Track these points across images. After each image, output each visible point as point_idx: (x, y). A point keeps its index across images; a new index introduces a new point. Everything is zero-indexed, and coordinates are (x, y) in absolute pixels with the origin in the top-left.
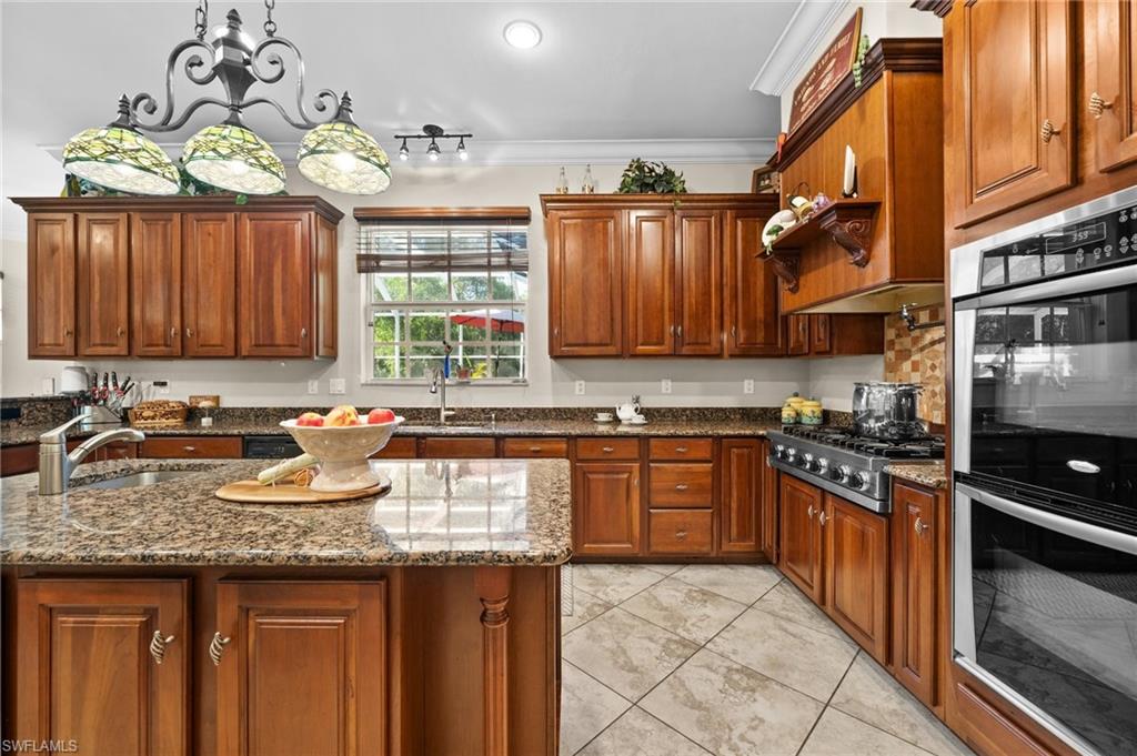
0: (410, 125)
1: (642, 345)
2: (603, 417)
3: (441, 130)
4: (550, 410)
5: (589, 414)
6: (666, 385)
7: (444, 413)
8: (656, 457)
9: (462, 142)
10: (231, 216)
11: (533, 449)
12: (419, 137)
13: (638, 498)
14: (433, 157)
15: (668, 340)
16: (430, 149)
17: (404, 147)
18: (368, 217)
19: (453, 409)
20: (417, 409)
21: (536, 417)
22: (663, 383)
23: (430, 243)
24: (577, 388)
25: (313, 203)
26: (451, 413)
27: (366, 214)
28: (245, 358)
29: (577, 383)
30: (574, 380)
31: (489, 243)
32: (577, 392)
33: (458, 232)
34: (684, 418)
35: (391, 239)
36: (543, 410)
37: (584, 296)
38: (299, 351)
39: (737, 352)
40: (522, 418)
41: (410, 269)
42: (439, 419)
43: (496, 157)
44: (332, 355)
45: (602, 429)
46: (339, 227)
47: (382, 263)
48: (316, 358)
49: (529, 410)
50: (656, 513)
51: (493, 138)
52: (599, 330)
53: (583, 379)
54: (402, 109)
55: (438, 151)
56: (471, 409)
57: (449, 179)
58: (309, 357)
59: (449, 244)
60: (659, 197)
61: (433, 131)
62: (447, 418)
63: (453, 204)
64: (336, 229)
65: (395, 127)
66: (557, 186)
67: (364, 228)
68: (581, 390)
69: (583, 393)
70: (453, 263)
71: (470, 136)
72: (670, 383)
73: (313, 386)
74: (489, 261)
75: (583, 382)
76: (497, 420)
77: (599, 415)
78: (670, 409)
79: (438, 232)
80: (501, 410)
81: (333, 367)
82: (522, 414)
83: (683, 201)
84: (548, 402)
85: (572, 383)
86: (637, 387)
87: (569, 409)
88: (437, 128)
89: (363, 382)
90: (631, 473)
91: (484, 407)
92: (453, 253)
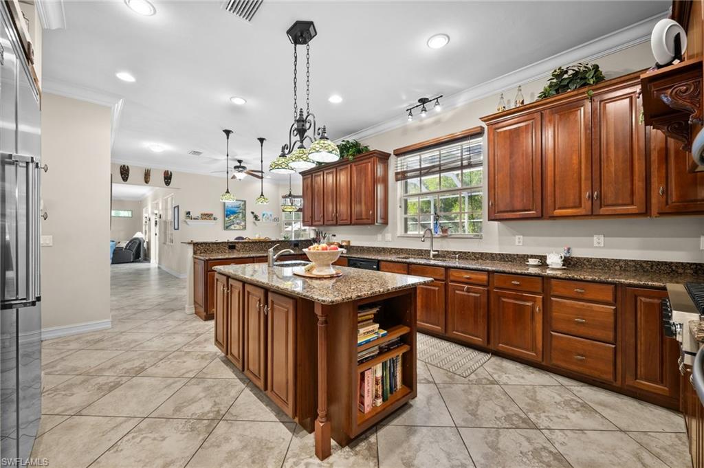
0: (412, 102)
1: (560, 208)
2: (532, 262)
3: (427, 99)
4: (496, 254)
5: (523, 259)
6: (598, 240)
7: (432, 253)
8: (556, 293)
9: (437, 101)
10: (349, 165)
11: (466, 276)
12: (417, 106)
13: (541, 321)
14: (424, 115)
15: (587, 204)
16: (422, 111)
17: (411, 114)
18: (400, 153)
19: (438, 251)
20: (421, 250)
21: (487, 259)
22: (595, 238)
23: (432, 159)
24: (517, 241)
25: (374, 153)
26: (437, 253)
27: (399, 152)
28: (354, 225)
29: (517, 237)
30: (515, 236)
31: (462, 153)
32: (517, 244)
33: (444, 150)
34: (618, 268)
35: (412, 162)
36: (492, 254)
37: (511, 177)
38: (370, 221)
39: (667, 210)
40: (478, 259)
41: (420, 175)
42: (429, 256)
43: (461, 101)
44: (385, 223)
45: (532, 271)
46: (389, 161)
47: (409, 174)
48: (376, 224)
49: (482, 254)
50: (555, 336)
51: (456, 92)
52: (523, 200)
53: (521, 235)
54: (404, 97)
55: (426, 111)
56: (448, 251)
57: (437, 122)
58: (373, 224)
59: (440, 158)
60: (575, 92)
61: (423, 101)
62: (434, 256)
63: (443, 134)
64: (387, 162)
65: (406, 106)
66: (497, 108)
67: (399, 159)
68: (519, 242)
69: (521, 244)
70: (442, 168)
71: (441, 96)
72: (602, 238)
73: (380, 237)
74: (462, 164)
75: (522, 237)
76: (459, 258)
77: (529, 260)
78: (602, 260)
79: (434, 153)
80: (465, 253)
81: (387, 228)
82: (477, 256)
83: (594, 90)
84: (495, 249)
85: (513, 237)
86: (569, 241)
87: (510, 255)
88: (425, 99)
89: (399, 235)
90: (535, 302)
91: (455, 250)
92: (442, 162)
